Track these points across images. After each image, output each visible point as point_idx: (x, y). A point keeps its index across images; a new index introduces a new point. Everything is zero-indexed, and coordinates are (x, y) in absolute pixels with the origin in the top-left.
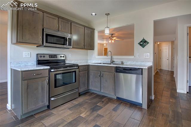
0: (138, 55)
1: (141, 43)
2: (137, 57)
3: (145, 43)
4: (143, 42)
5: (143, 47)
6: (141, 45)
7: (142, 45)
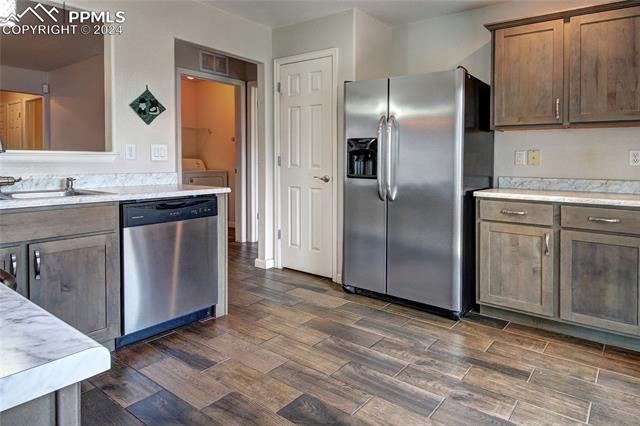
0: (131, 150)
1: (143, 106)
2: (128, 157)
3: (154, 108)
4: (150, 105)
5: (148, 122)
6: (140, 112)
7: (144, 112)
